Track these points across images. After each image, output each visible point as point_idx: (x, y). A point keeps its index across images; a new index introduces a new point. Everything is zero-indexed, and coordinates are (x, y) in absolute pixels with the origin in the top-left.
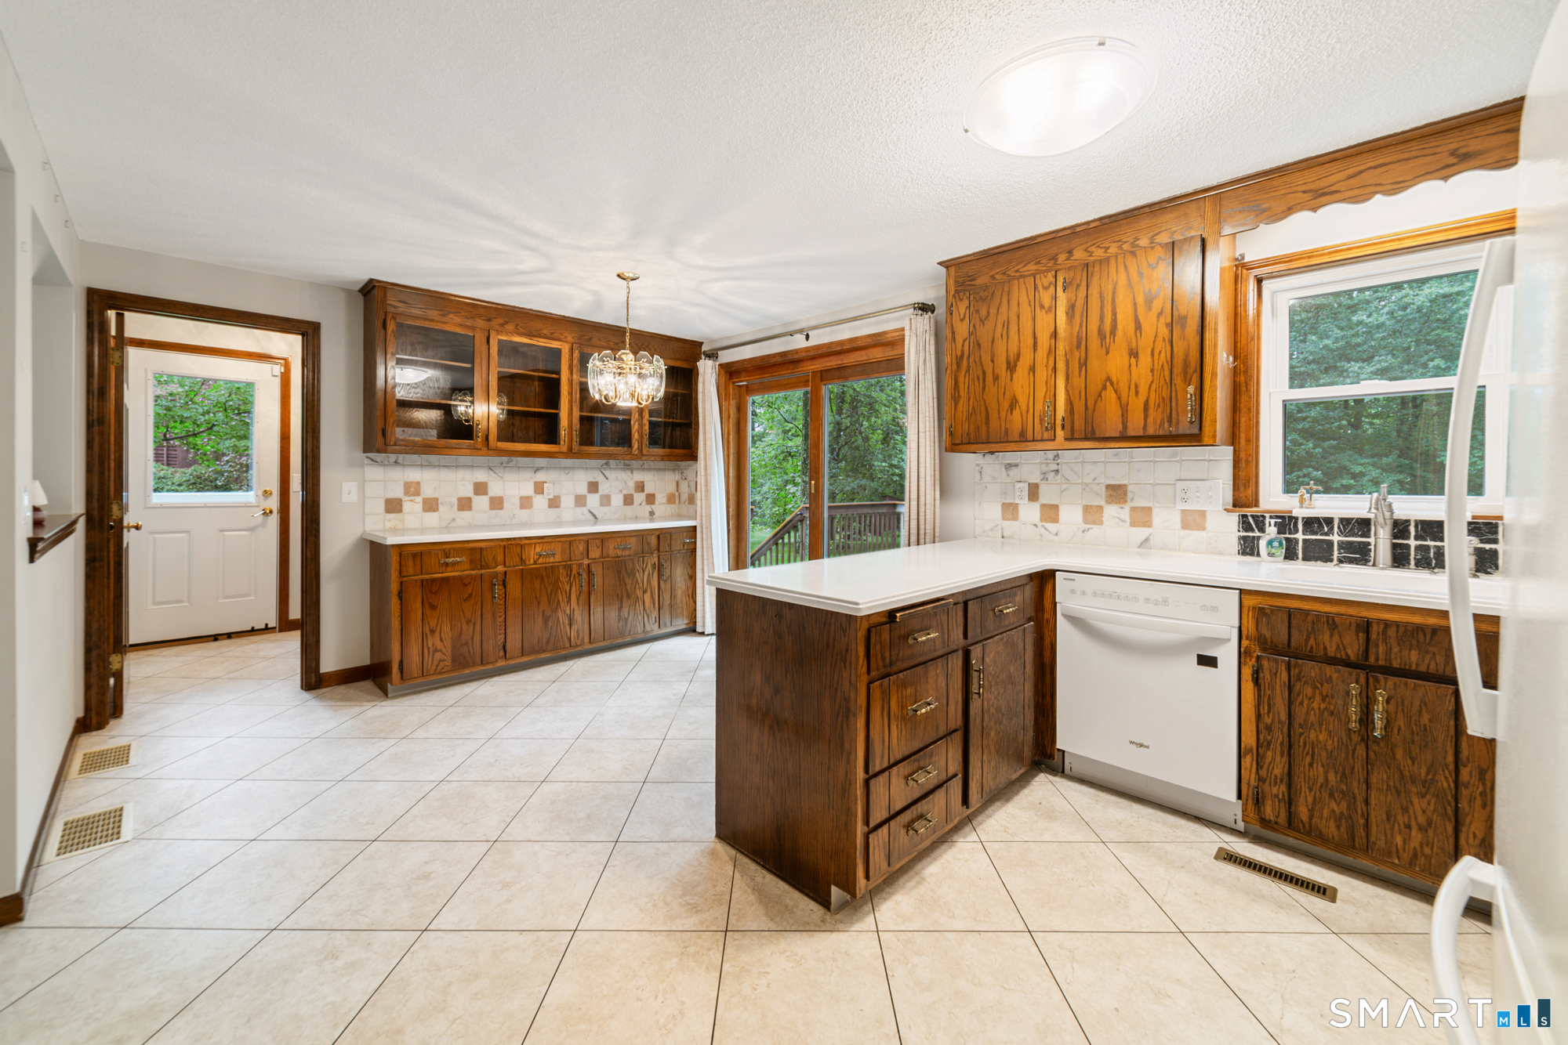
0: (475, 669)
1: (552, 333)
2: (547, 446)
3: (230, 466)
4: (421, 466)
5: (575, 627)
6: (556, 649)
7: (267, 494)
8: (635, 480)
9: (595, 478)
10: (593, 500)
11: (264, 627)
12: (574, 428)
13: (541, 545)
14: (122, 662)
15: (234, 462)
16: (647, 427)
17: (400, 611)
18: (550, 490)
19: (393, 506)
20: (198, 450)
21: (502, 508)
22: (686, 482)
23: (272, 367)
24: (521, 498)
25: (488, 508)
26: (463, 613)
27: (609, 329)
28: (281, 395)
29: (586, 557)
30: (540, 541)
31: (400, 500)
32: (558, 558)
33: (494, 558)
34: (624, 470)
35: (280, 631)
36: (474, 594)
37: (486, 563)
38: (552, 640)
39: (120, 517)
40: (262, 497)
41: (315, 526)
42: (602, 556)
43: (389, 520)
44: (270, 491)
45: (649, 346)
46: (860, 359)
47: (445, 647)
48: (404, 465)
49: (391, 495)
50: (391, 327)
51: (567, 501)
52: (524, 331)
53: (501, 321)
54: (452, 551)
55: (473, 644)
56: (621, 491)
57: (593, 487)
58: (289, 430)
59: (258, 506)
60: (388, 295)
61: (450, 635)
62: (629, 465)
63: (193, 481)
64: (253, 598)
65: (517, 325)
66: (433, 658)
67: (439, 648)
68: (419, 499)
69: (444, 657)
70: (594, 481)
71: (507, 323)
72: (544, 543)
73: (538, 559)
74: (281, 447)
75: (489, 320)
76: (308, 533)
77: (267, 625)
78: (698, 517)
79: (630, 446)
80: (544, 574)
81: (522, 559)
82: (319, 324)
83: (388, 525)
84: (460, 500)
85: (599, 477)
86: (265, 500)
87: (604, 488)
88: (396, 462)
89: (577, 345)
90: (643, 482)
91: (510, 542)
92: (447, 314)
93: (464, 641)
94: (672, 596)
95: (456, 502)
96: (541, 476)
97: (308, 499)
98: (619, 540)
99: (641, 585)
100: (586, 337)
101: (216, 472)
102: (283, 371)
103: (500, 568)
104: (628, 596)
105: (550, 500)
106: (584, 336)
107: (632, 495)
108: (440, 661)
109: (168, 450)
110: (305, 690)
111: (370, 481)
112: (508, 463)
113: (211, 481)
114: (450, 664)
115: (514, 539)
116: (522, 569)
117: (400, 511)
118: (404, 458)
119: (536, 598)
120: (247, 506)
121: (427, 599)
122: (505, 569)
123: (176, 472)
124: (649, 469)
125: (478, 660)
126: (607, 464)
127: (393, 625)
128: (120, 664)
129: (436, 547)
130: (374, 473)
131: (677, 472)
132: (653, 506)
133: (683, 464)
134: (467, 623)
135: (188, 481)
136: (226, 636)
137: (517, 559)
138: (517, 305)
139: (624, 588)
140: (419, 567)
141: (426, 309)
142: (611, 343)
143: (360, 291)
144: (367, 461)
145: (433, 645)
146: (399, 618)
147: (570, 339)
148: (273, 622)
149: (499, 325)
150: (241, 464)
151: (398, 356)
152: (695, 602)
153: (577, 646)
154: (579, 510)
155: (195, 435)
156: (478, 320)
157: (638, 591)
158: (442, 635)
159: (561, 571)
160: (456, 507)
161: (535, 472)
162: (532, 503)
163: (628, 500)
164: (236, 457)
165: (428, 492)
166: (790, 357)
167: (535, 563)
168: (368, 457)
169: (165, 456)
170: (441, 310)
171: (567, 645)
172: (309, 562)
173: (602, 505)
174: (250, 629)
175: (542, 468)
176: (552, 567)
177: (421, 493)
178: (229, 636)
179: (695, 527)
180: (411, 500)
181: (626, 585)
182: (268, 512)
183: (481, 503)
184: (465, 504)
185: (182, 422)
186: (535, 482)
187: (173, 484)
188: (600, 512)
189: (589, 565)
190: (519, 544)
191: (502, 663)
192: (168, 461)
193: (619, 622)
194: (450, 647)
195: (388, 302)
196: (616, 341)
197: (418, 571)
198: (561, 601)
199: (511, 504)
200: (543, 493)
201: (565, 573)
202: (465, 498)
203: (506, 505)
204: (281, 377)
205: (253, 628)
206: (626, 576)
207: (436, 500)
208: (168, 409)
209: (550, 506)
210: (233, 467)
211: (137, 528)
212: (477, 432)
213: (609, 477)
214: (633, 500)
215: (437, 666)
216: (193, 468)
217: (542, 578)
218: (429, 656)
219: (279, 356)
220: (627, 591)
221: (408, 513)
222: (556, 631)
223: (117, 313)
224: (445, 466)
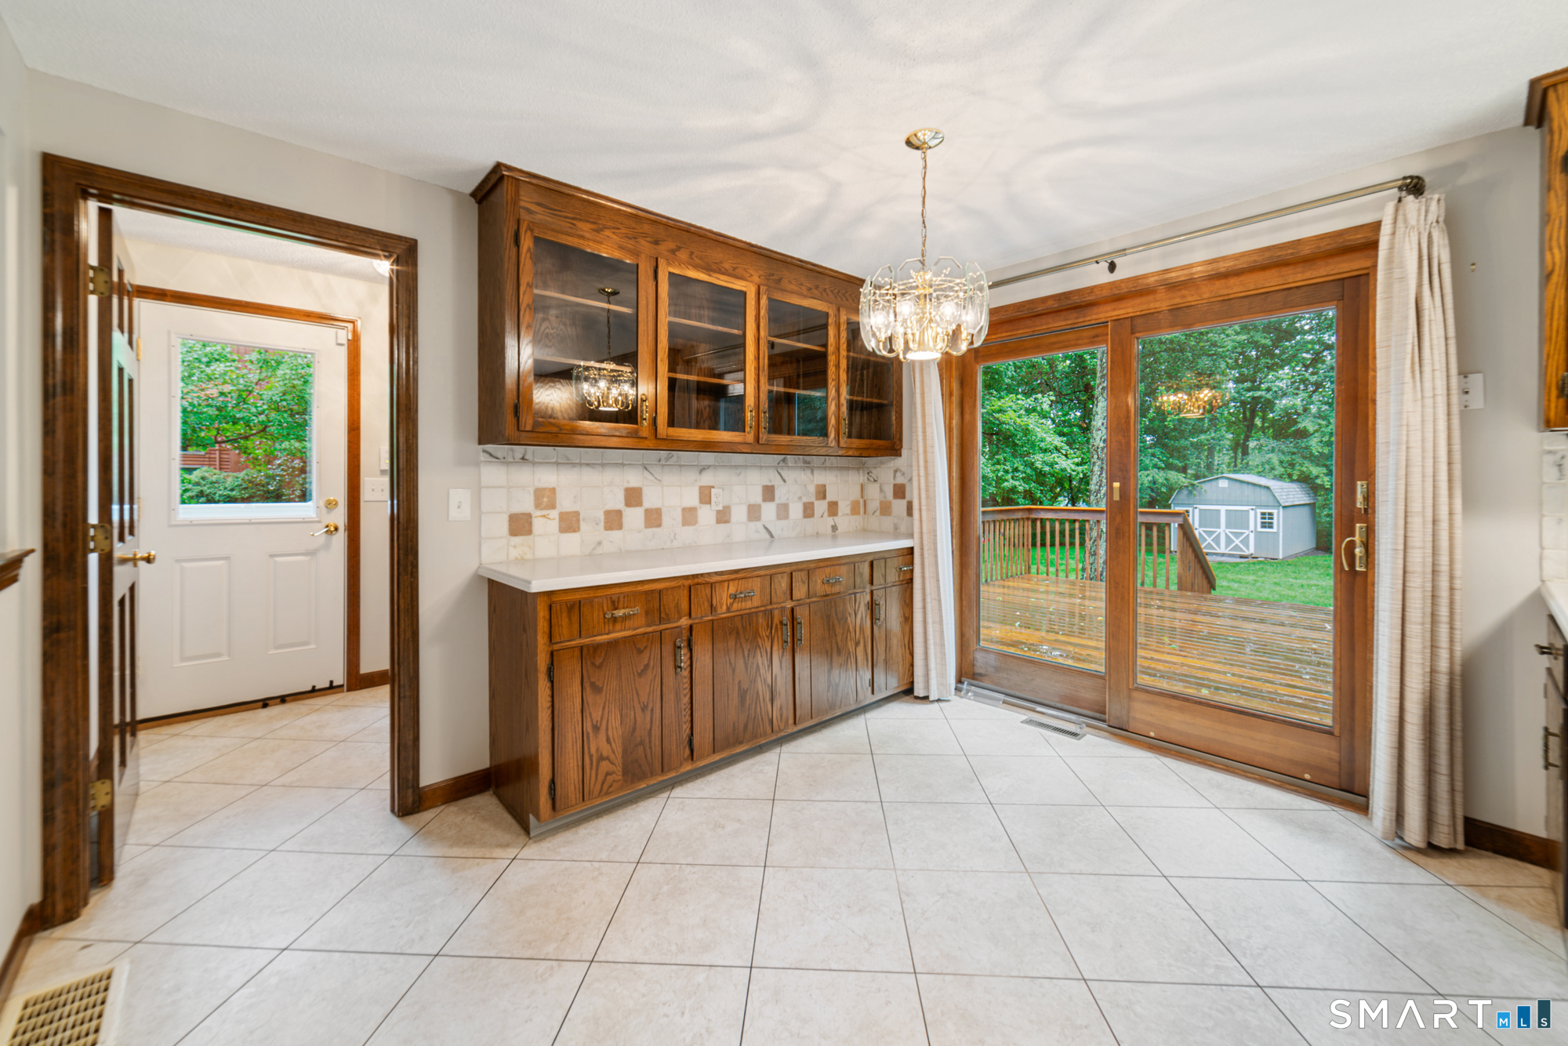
0: (653, 781)
1: (735, 269)
2: (730, 433)
3: (282, 470)
4: (557, 464)
5: (777, 703)
6: (755, 736)
7: (331, 505)
8: (816, 483)
9: (770, 481)
10: (769, 510)
11: (328, 685)
12: (761, 408)
13: (736, 582)
14: (112, 793)
15: (287, 466)
16: (844, 409)
17: (550, 699)
18: (719, 498)
19: (520, 525)
20: (250, 454)
21: (659, 525)
22: (876, 486)
23: (337, 333)
24: (684, 510)
25: (642, 525)
26: (638, 693)
27: (802, 267)
28: (349, 371)
29: (789, 597)
30: (734, 576)
31: (529, 516)
32: (756, 602)
33: (677, 606)
34: (803, 469)
35: (349, 689)
36: (652, 664)
37: (667, 615)
38: (750, 727)
39: (107, 550)
40: (324, 510)
41: (410, 558)
42: (809, 596)
43: (515, 547)
44: (335, 500)
45: (847, 295)
46: (1225, 292)
47: (613, 752)
48: (534, 463)
49: (518, 508)
50: (527, 243)
51: (739, 514)
52: (700, 262)
53: (671, 245)
54: (622, 599)
55: (650, 742)
56: (800, 498)
57: (769, 493)
58: (359, 418)
59: (319, 522)
60: (522, 193)
61: (620, 733)
62: (809, 463)
63: (244, 486)
64: (313, 646)
65: (692, 253)
66: (597, 770)
67: (605, 754)
68: (554, 514)
69: (613, 768)
70: (770, 484)
71: (679, 248)
72: (739, 579)
73: (732, 604)
74: (349, 442)
75: (656, 243)
76: (401, 569)
77: (331, 682)
78: (917, 535)
79: (826, 435)
80: (740, 626)
81: (712, 605)
82: (416, 241)
83: (514, 554)
84: (608, 513)
85: (776, 481)
86: (328, 513)
87: (781, 494)
88: (523, 458)
89: (765, 288)
90: (825, 486)
91: (696, 580)
92: (602, 230)
93: (639, 739)
94: (887, 648)
95: (602, 518)
96: (707, 479)
97: (401, 516)
98: (828, 570)
99: (853, 634)
100: (774, 277)
101: (267, 477)
102: (350, 338)
103: (684, 622)
104: (839, 652)
105: (718, 512)
106: (773, 275)
107: (812, 503)
108: (608, 774)
109: (220, 454)
110: (399, 816)
111: (488, 487)
112: (667, 459)
113: (263, 486)
114: (620, 778)
115: (702, 575)
116: (712, 620)
117: (530, 532)
118: (534, 452)
119: (731, 664)
120: (304, 522)
121: (589, 677)
122: (690, 622)
123: (228, 476)
124: (831, 468)
125: (657, 765)
126: (784, 460)
127: (540, 722)
128: (109, 797)
129: (600, 593)
130: (493, 474)
131: (861, 472)
132: (835, 518)
133: (871, 461)
134: (643, 710)
135: (241, 485)
136: (279, 700)
137: (707, 605)
138: (693, 223)
139: (834, 641)
140: (576, 626)
141: (574, 219)
142: (803, 287)
143: (473, 195)
144: (483, 457)
145: (597, 750)
146: (549, 711)
147: (756, 278)
148: (340, 679)
149: (668, 251)
150: (293, 468)
151: (536, 291)
152: (912, 654)
153: (781, 731)
154: (753, 525)
155: (246, 438)
156: (643, 242)
157: (849, 642)
158: (610, 733)
159: (760, 620)
160: (602, 525)
161: (700, 472)
162: (696, 517)
163: (808, 511)
164: (287, 460)
165: (566, 503)
166: (1076, 299)
167: (728, 610)
168: (485, 451)
169: (218, 460)
170: (594, 223)
171: (769, 729)
172: (402, 615)
173: (779, 518)
174: (310, 688)
175: (709, 467)
176: (749, 614)
177: (558, 505)
178: (283, 699)
179: (912, 549)
180: (544, 516)
181: (836, 635)
182: (332, 529)
183: (634, 517)
184: (613, 520)
185: (234, 423)
186: (701, 487)
187: (225, 488)
188: (777, 527)
189: (792, 610)
190: (707, 583)
191: (688, 767)
192: (220, 465)
193: (828, 691)
194: (620, 750)
195: (522, 204)
196: (809, 285)
197: (576, 633)
198: (761, 665)
199: (672, 518)
200: (710, 503)
201: (765, 624)
202: (614, 511)
203: (665, 520)
204: (348, 347)
205: (314, 687)
206: (836, 622)
207: (577, 514)
208: (219, 409)
209: (719, 521)
210: (285, 471)
211: (149, 560)
212: (642, 411)
213: (786, 479)
214: (813, 510)
215: (603, 783)
216: (245, 472)
217: (738, 633)
218: (591, 769)
219: (345, 317)
220: (837, 643)
221: (540, 535)
222: (755, 712)
223: (101, 209)
224: (588, 465)
